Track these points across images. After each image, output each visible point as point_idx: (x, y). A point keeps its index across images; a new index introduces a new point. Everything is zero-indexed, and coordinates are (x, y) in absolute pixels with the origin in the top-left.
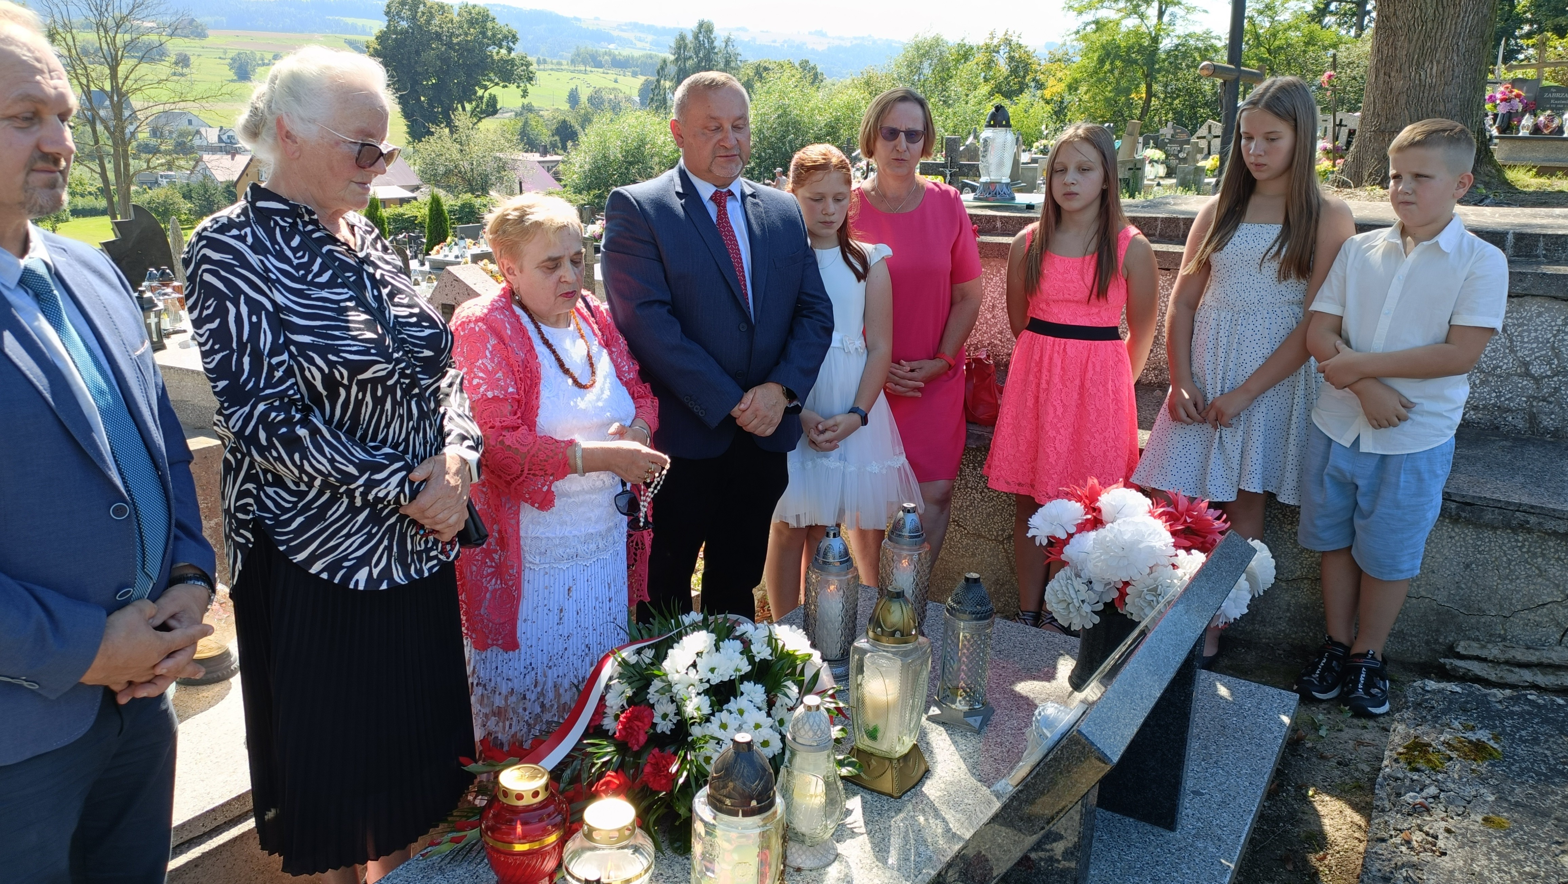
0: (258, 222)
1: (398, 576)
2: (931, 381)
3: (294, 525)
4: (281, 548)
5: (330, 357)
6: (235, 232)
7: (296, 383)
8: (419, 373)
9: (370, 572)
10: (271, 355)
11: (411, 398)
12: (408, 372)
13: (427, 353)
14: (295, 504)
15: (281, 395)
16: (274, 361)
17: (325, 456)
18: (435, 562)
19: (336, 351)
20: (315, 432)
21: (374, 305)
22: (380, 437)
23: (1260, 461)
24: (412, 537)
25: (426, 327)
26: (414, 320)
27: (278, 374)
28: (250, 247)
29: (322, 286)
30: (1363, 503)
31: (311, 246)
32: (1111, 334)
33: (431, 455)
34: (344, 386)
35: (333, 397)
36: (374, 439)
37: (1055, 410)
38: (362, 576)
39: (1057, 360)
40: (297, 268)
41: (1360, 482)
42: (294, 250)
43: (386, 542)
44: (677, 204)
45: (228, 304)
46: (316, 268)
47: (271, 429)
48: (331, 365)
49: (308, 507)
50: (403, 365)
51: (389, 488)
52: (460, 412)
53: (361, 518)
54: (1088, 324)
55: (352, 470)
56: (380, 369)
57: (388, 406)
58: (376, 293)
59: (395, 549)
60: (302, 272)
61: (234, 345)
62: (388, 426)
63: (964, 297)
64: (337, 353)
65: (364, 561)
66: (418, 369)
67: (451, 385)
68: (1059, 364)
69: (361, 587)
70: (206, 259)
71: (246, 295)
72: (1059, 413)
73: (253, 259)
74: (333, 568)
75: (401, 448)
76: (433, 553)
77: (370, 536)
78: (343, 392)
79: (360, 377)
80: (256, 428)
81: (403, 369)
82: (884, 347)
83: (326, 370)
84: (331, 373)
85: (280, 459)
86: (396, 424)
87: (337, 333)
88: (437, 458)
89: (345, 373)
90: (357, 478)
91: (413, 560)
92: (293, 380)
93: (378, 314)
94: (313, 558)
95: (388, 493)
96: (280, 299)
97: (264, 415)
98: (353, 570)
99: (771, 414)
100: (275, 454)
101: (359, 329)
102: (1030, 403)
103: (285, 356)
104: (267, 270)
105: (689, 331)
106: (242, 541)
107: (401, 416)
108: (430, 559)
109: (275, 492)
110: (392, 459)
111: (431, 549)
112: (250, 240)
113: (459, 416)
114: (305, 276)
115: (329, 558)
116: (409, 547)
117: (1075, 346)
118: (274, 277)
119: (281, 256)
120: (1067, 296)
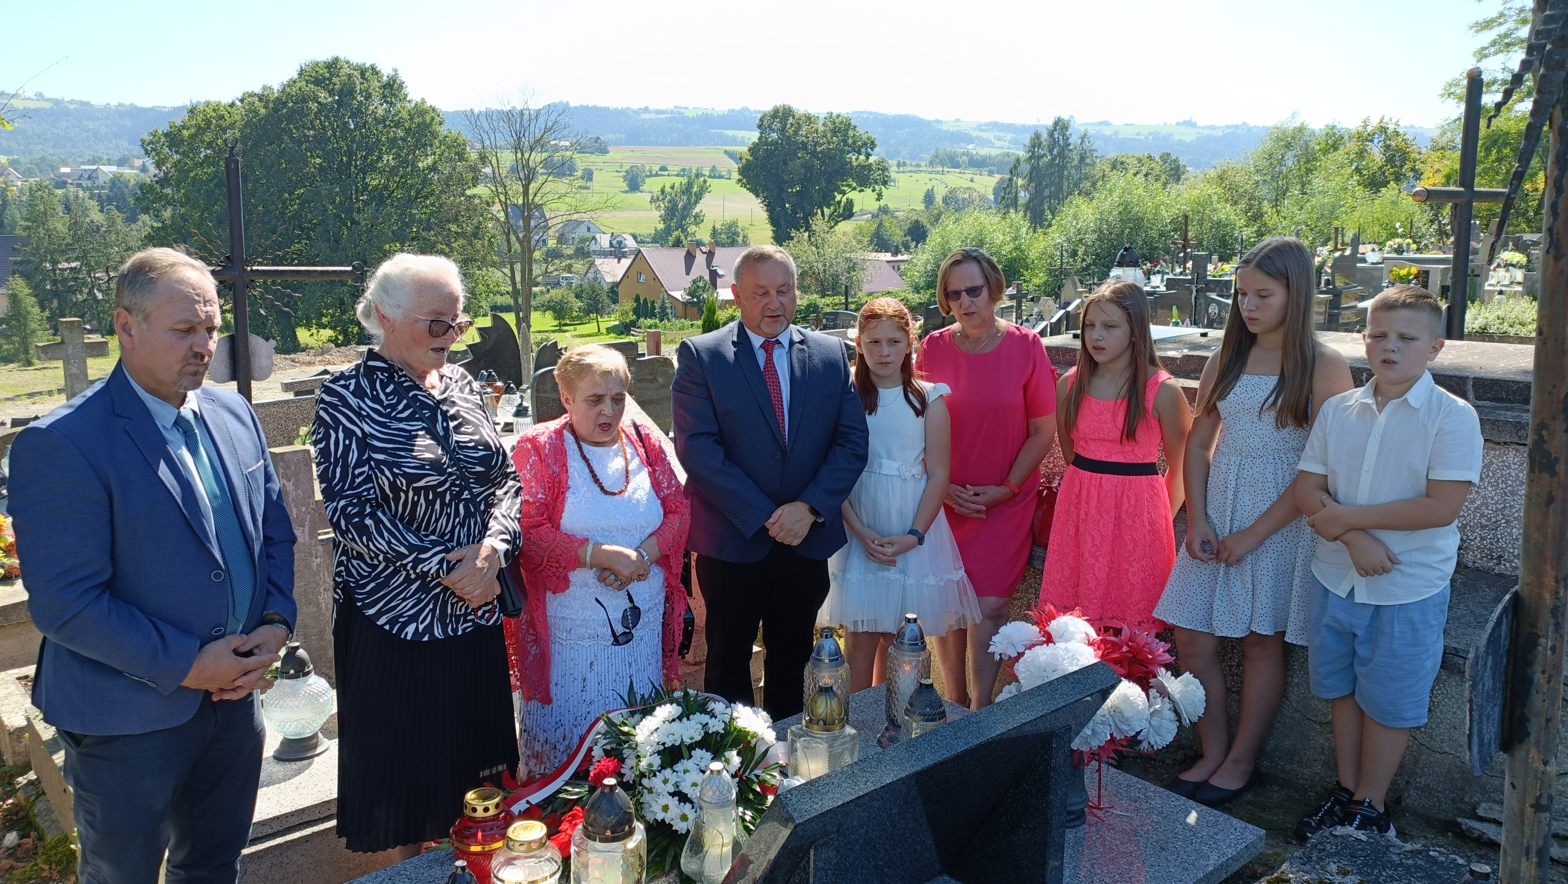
0: (365, 375)
1: (438, 632)
2: (992, 507)
3: (368, 588)
4: (359, 604)
5: (395, 470)
6: (342, 382)
7: (374, 487)
8: (472, 483)
9: (417, 628)
10: (355, 468)
11: (460, 502)
12: (458, 482)
13: (479, 469)
14: (370, 573)
15: (359, 496)
16: (357, 472)
17: (383, 538)
18: (470, 624)
19: (399, 466)
20: (378, 522)
21: (442, 433)
22: (431, 529)
23: (1270, 604)
24: (452, 605)
25: (480, 450)
26: (473, 444)
27: (358, 481)
28: (352, 393)
29: (401, 420)
30: (1362, 651)
31: (400, 392)
32: (1149, 469)
33: (473, 542)
34: (403, 491)
35: (397, 499)
36: (426, 529)
37: (1093, 540)
38: (411, 629)
39: (1094, 493)
40: (388, 406)
41: (1359, 632)
42: (387, 395)
43: (431, 606)
44: (730, 352)
45: (331, 431)
46: (400, 407)
47: (348, 518)
48: (395, 475)
49: (378, 576)
50: (454, 477)
51: (431, 565)
52: (505, 513)
53: (414, 587)
54: (1123, 461)
55: (403, 550)
56: (432, 480)
57: (437, 506)
58: (445, 424)
59: (438, 612)
60: (389, 410)
61: (332, 460)
62: (437, 521)
63: (1037, 431)
64: (399, 469)
65: (413, 618)
66: (472, 480)
67: (506, 493)
68: (1096, 497)
69: (409, 638)
70: (322, 401)
71: (344, 426)
72: (1097, 542)
73: (353, 401)
74: (392, 622)
75: (446, 538)
76: (469, 618)
77: (419, 601)
78: (403, 495)
79: (415, 485)
80: (339, 518)
81: (454, 480)
82: (941, 474)
83: (392, 479)
84: (395, 481)
85: (353, 540)
86: (443, 520)
87: (402, 453)
88: (476, 546)
89: (404, 482)
90: (407, 557)
91: (451, 621)
92: (371, 485)
93: (443, 440)
94: (380, 614)
95: (430, 569)
96: (367, 429)
97: (344, 508)
98: (405, 625)
99: (796, 528)
100: (350, 536)
101: (420, 451)
102: (1072, 532)
103: (366, 468)
104: (360, 408)
105: (729, 456)
106: (337, 597)
107: (449, 515)
108: (466, 621)
109: (358, 564)
110: (434, 544)
111: (470, 614)
112: (352, 388)
113: (504, 516)
114: (391, 413)
115: (391, 615)
116: (449, 611)
117: (1110, 480)
118: (364, 413)
119: (376, 399)
120: (1101, 435)
